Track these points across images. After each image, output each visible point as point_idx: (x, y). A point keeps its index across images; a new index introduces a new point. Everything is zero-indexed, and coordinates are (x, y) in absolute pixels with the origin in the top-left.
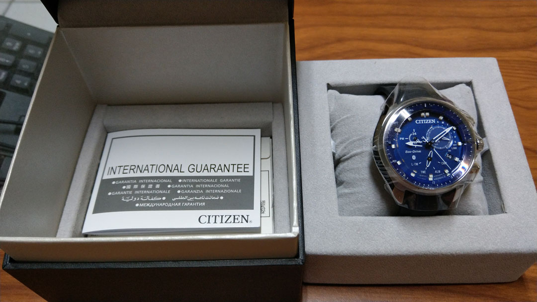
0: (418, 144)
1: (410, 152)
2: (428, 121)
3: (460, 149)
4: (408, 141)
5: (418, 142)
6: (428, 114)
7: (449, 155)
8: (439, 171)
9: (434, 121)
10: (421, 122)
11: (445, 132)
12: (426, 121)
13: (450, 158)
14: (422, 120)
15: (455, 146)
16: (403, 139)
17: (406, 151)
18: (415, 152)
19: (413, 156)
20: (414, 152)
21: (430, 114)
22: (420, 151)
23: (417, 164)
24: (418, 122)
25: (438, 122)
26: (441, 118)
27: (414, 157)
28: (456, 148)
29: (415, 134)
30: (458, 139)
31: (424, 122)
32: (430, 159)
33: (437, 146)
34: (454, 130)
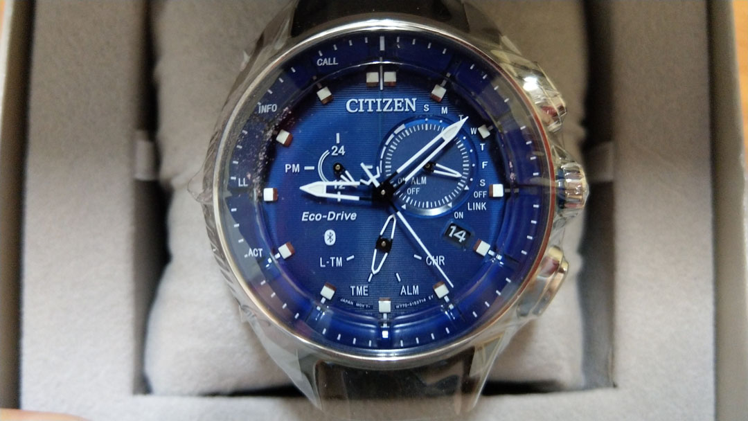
0: (349, 190)
1: (318, 217)
2: (393, 104)
3: (496, 208)
4: (314, 177)
5: (348, 183)
6: (390, 77)
7: (459, 229)
8: (416, 290)
9: (411, 104)
10: (366, 105)
11: (442, 141)
12: (383, 105)
13: (462, 239)
14: (370, 101)
15: (480, 200)
16: (296, 168)
17: (304, 214)
18: (336, 216)
19: (327, 233)
20: (332, 216)
21: (397, 76)
22: (353, 216)
23: (339, 262)
24: (354, 105)
25: (426, 108)
26: (439, 92)
27: (330, 237)
28: (481, 206)
29: (342, 151)
30: (492, 170)
31: (375, 104)
32: (384, 246)
33: (413, 196)
34: (482, 140)
